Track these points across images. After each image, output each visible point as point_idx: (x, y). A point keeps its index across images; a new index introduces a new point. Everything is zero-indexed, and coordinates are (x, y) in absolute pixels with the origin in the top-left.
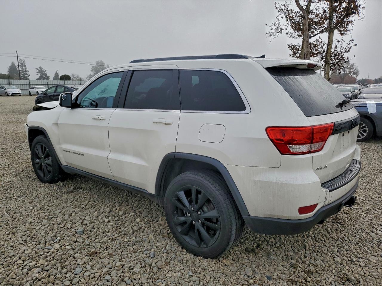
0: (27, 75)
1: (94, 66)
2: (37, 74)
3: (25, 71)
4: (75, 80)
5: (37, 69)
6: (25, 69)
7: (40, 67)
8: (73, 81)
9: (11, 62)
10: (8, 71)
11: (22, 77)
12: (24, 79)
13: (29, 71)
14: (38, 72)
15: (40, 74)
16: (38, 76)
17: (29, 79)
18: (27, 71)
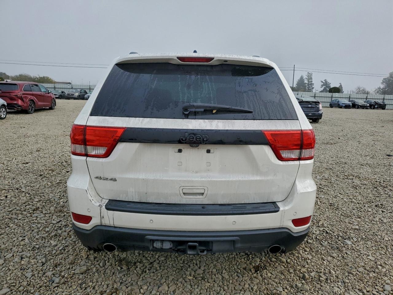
0: (311, 88)
1: (386, 78)
2: (321, 87)
3: (310, 84)
4: (360, 94)
5: (322, 82)
6: (311, 82)
7: (325, 80)
8: (358, 94)
9: (301, 76)
10: (296, 84)
11: (307, 90)
12: (308, 92)
13: (314, 84)
14: (322, 85)
15: (324, 87)
16: (322, 89)
17: (312, 92)
18: (313, 84)
